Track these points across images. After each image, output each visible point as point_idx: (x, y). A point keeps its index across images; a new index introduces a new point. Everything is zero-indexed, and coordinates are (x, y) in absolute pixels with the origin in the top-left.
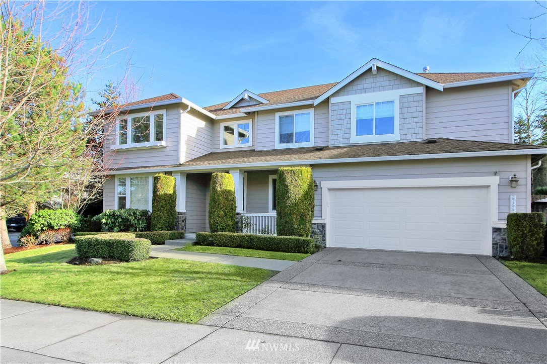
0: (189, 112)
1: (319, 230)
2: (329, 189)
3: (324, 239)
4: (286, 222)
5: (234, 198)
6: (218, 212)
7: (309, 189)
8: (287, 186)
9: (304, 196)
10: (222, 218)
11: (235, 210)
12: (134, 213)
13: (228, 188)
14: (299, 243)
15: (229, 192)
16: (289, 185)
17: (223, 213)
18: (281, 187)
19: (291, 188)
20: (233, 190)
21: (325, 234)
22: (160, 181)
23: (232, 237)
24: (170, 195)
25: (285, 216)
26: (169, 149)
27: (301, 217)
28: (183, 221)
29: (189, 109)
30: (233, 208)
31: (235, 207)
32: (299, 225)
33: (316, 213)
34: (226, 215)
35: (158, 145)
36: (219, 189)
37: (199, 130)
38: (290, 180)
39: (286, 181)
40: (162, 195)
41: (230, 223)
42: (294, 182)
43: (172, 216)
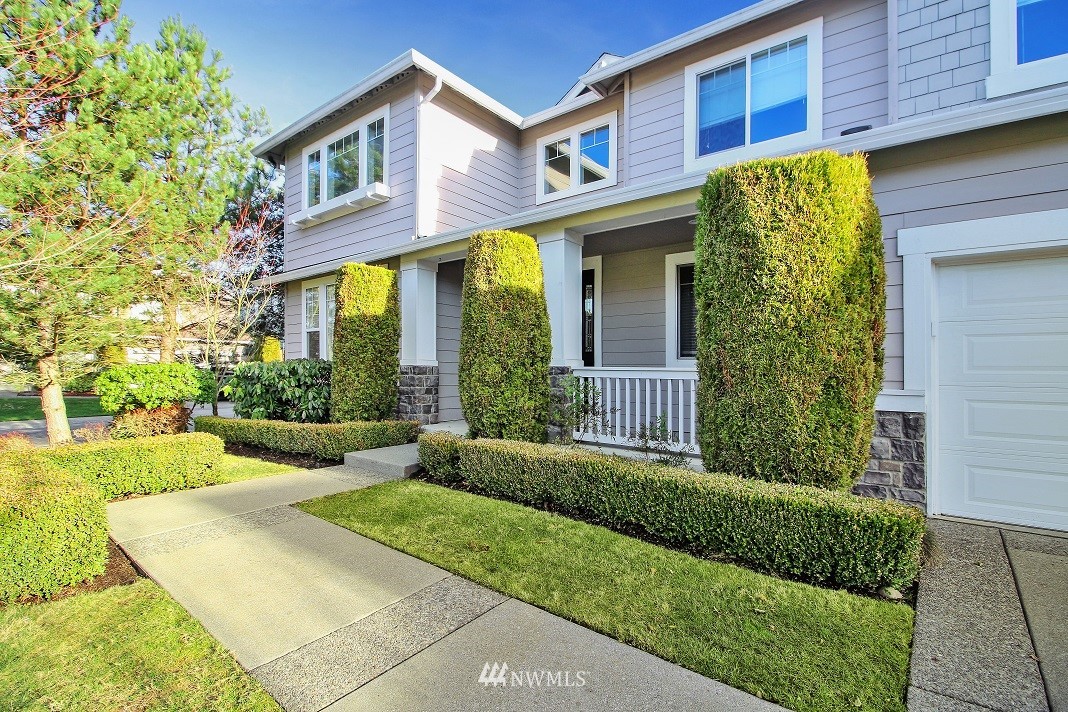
0: (438, 100)
1: (887, 442)
2: (937, 263)
3: (917, 479)
4: (748, 410)
5: (538, 317)
6: (480, 365)
7: (863, 250)
8: (750, 240)
9: (844, 285)
10: (497, 385)
11: (545, 360)
12: (293, 372)
13: (514, 283)
14: (837, 535)
15: (521, 295)
16: (762, 233)
17: (498, 368)
18: (721, 247)
19: (775, 245)
20: (535, 289)
21: (921, 457)
22: (346, 280)
23: (520, 464)
24: (376, 318)
25: (743, 381)
26: (395, 203)
27: (827, 386)
28: (428, 391)
29: (438, 88)
30: (537, 351)
31: (546, 348)
32: (820, 426)
33: (889, 370)
34: (509, 377)
35: (369, 194)
36: (483, 286)
37: (478, 157)
38: (767, 209)
39: (746, 217)
40: (352, 321)
41: (526, 403)
42: (785, 217)
43: (383, 377)
